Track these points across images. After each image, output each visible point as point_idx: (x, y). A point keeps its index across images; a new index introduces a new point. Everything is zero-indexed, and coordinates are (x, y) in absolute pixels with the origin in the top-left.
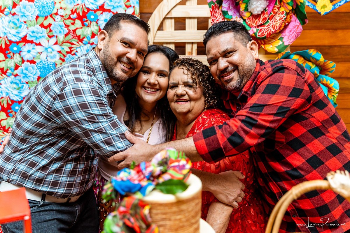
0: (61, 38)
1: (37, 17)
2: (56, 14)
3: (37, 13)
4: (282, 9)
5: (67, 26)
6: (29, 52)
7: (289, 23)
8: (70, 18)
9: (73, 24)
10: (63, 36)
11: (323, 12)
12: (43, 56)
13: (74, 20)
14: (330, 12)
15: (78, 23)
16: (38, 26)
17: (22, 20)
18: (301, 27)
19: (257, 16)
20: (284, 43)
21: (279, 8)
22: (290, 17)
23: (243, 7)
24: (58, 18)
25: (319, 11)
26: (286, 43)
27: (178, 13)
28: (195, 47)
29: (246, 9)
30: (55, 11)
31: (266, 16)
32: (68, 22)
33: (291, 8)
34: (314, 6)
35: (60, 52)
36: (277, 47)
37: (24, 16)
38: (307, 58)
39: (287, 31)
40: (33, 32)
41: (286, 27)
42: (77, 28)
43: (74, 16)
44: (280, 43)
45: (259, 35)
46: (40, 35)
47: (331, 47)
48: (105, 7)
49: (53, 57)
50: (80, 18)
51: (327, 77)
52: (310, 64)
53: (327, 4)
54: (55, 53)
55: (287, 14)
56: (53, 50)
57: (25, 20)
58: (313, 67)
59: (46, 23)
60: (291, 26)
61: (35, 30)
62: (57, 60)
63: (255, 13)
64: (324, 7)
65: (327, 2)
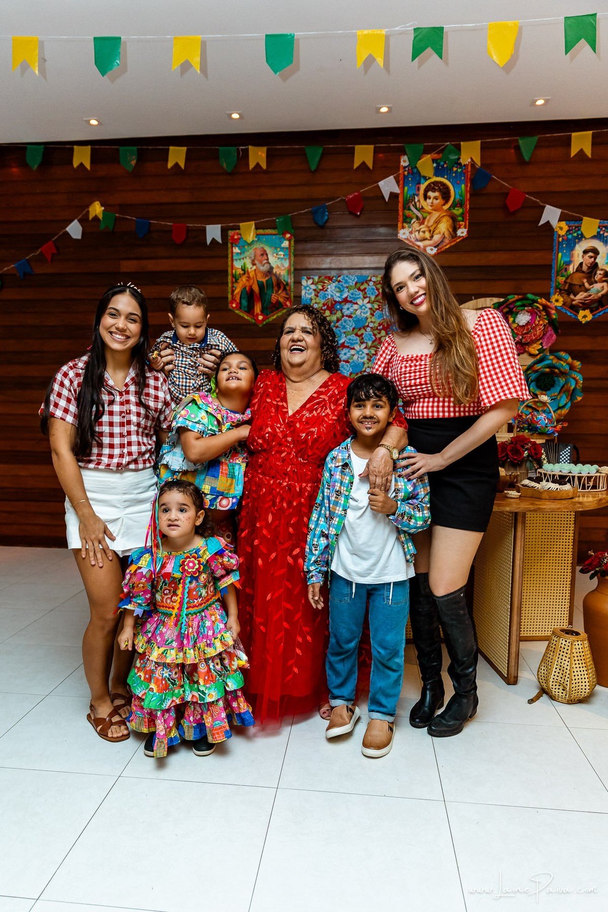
0: (370, 343)
2: (368, 326)
3: (354, 325)
4: (541, 322)
5: (375, 335)
6: (345, 354)
7: (547, 332)
8: (377, 329)
9: (379, 333)
10: (371, 342)
11: (584, 321)
12: (355, 357)
13: (380, 330)
14: (591, 321)
15: (383, 333)
16: (354, 335)
17: (342, 331)
18: (555, 336)
19: (523, 326)
20: (543, 347)
21: (539, 321)
22: (547, 328)
23: (511, 320)
24: (368, 329)
25: (581, 320)
26: (545, 348)
29: (514, 322)
30: (367, 324)
31: (529, 327)
32: (376, 332)
33: (547, 321)
34: (576, 316)
35: (367, 354)
36: (538, 350)
37: (344, 327)
38: (560, 359)
39: (546, 338)
40: (350, 340)
41: (544, 335)
42: (382, 337)
43: (381, 327)
44: (541, 347)
45: (523, 341)
46: (354, 341)
47: (592, 351)
49: (362, 358)
50: (384, 328)
51: (575, 373)
52: (562, 363)
53: (587, 315)
54: (364, 355)
55: (545, 326)
56: (363, 353)
57: (345, 330)
58: (564, 364)
59: (359, 333)
60: (548, 334)
61: (352, 338)
62: (365, 360)
63: (521, 324)
64: (585, 317)
65: (587, 312)
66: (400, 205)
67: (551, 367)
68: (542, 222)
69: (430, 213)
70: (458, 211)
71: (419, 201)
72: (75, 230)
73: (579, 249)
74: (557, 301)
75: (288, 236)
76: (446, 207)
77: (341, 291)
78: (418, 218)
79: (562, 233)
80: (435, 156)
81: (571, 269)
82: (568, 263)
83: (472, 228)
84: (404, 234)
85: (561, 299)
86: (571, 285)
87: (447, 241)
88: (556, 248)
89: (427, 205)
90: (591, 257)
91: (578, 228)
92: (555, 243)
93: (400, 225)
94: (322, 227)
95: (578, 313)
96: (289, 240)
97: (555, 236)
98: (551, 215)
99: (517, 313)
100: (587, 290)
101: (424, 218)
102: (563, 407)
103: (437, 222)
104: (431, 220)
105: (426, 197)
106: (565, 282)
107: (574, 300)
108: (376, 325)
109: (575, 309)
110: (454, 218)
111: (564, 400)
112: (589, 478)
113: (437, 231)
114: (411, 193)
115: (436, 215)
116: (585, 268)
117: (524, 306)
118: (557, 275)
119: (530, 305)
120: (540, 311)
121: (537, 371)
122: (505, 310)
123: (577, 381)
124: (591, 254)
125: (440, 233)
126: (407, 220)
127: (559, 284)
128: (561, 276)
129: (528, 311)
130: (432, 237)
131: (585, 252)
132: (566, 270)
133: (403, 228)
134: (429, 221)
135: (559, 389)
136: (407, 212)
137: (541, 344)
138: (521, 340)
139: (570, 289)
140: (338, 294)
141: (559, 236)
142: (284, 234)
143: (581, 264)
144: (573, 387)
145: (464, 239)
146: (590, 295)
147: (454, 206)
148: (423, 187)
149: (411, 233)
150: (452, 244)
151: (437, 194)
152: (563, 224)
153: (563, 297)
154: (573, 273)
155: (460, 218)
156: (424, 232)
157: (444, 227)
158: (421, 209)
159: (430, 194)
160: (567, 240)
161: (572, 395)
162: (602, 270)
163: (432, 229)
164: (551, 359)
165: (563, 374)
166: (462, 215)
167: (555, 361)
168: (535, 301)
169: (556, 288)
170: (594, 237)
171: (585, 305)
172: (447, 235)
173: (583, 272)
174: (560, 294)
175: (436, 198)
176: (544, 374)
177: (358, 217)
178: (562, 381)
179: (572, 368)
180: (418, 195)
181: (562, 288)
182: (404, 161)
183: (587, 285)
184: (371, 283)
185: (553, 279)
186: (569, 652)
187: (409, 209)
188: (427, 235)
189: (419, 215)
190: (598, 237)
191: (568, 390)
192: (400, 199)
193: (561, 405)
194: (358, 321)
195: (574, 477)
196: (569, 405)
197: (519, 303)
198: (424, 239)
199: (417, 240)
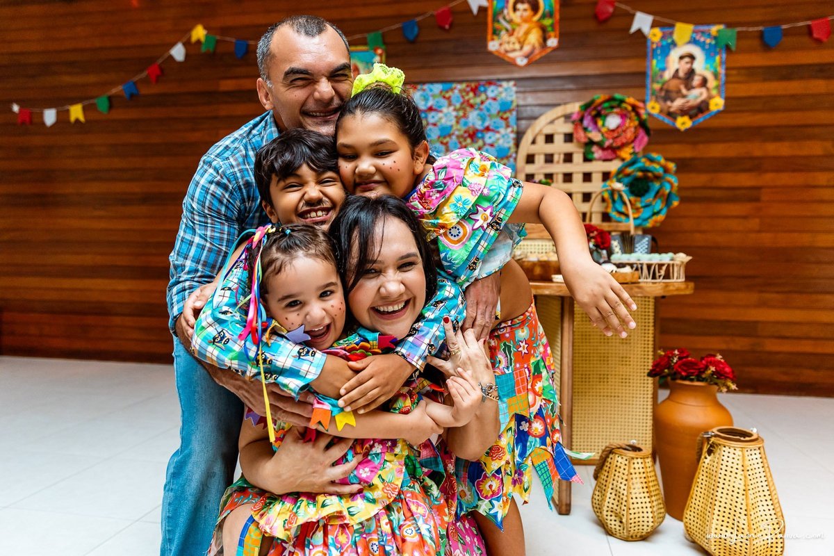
1: (439, 137)
4: (631, 124)
7: (637, 135)
11: (683, 128)
14: (690, 127)
18: (646, 138)
19: (613, 131)
20: (634, 150)
21: (629, 124)
22: (638, 130)
23: (600, 123)
25: (679, 127)
26: (636, 151)
27: (548, 130)
28: (562, 157)
29: (603, 125)
31: (620, 130)
33: (637, 123)
34: (674, 123)
36: (630, 154)
38: (652, 161)
39: (637, 140)
41: (636, 138)
44: (632, 150)
45: (614, 145)
48: (491, 128)
51: (669, 176)
52: (655, 165)
53: (686, 121)
55: (635, 128)
58: (657, 167)
60: (640, 137)
63: (611, 128)
64: (683, 123)
65: (686, 119)
66: (490, 19)
67: (645, 170)
68: (634, 29)
69: (519, 25)
70: (548, 22)
71: (508, 14)
72: (178, 52)
73: (674, 55)
74: (653, 108)
75: (379, 51)
76: (536, 18)
77: (426, 100)
78: (507, 30)
79: (656, 39)
81: (668, 75)
82: (663, 70)
83: (562, 37)
84: (494, 46)
85: (658, 107)
86: (668, 91)
87: (537, 51)
88: (650, 55)
89: (516, 17)
90: (687, 63)
91: (671, 34)
92: (649, 50)
93: (489, 37)
94: (413, 42)
95: (675, 119)
96: (381, 55)
97: (649, 44)
98: (642, 22)
99: (606, 116)
100: (684, 96)
101: (514, 30)
102: (658, 213)
103: (527, 33)
104: (520, 32)
105: (515, 9)
106: (661, 89)
107: (670, 107)
108: (462, 132)
109: (672, 115)
110: (544, 30)
111: (658, 205)
112: (661, 266)
113: (527, 42)
114: (500, 6)
115: (525, 27)
116: (681, 74)
117: (612, 107)
118: (653, 81)
119: (619, 106)
120: (629, 112)
121: (628, 175)
122: (594, 113)
123: (672, 185)
124: (687, 60)
125: (529, 44)
126: (496, 32)
127: (655, 90)
128: (658, 82)
129: (617, 114)
130: (521, 48)
131: (681, 58)
132: (661, 76)
133: (493, 39)
134: (518, 33)
135: (652, 194)
136: (496, 25)
137: (633, 148)
138: (612, 144)
139: (667, 95)
140: (423, 103)
141: (653, 43)
142: (375, 50)
143: (677, 71)
144: (668, 191)
145: (555, 49)
146: (688, 102)
147: (544, 16)
149: (501, 45)
150: (544, 54)
151: (526, 6)
152: (657, 31)
153: (660, 104)
154: (670, 80)
155: (550, 29)
156: (514, 43)
157: (534, 37)
158: (510, 22)
159: (520, 6)
160: (662, 46)
161: (668, 199)
162: (700, 75)
163: (522, 40)
164: (643, 162)
165: (657, 178)
166: (552, 25)
167: (648, 164)
168: (622, 101)
169: (652, 94)
170: (689, 42)
171: (683, 112)
172: (537, 45)
173: (679, 78)
174: (657, 101)
175: (525, 10)
176: (637, 179)
177: (447, 31)
178: (656, 185)
179: (666, 170)
180: (507, 7)
181: (659, 94)
183: (684, 91)
184: (456, 91)
185: (649, 86)
186: (626, 472)
187: (498, 21)
188: (517, 46)
189: (509, 27)
190: (693, 41)
191: (663, 195)
192: (490, 13)
193: (655, 211)
194: (443, 129)
195: (642, 264)
196: (664, 211)
197: (606, 105)
198: (514, 50)
199: (507, 52)
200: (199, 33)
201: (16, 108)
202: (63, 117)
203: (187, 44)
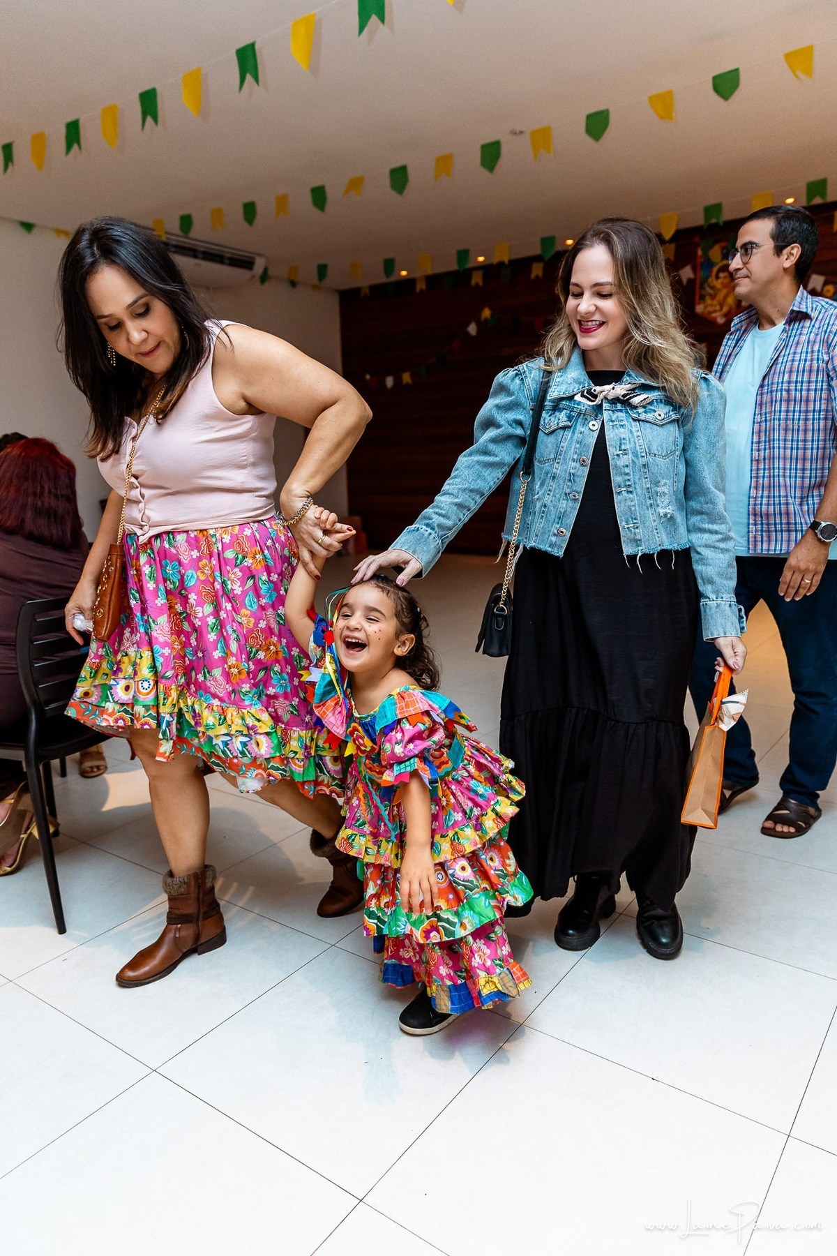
66: (698, 286)
69: (721, 290)
71: (712, 282)
72: (473, 329)
78: (711, 294)
80: (723, 244)
84: (701, 308)
87: (733, 311)
89: (718, 284)
93: (697, 301)
101: (717, 294)
103: (726, 297)
104: (720, 296)
105: (717, 277)
113: (725, 304)
114: (706, 275)
115: (726, 290)
125: (728, 305)
126: (702, 298)
130: (721, 309)
133: (699, 304)
136: (702, 292)
148: (715, 269)
149: (705, 307)
151: (726, 273)
152: (829, 288)
156: (716, 305)
157: (730, 301)
158: (713, 288)
159: (721, 275)
163: (722, 302)
172: (734, 306)
175: (725, 277)
180: (711, 276)
182: (700, 253)
187: (705, 289)
188: (718, 308)
189: (712, 292)
192: (698, 282)
198: (715, 311)
199: (710, 313)
200: (487, 313)
201: (368, 377)
202: (398, 380)
203: (479, 324)
